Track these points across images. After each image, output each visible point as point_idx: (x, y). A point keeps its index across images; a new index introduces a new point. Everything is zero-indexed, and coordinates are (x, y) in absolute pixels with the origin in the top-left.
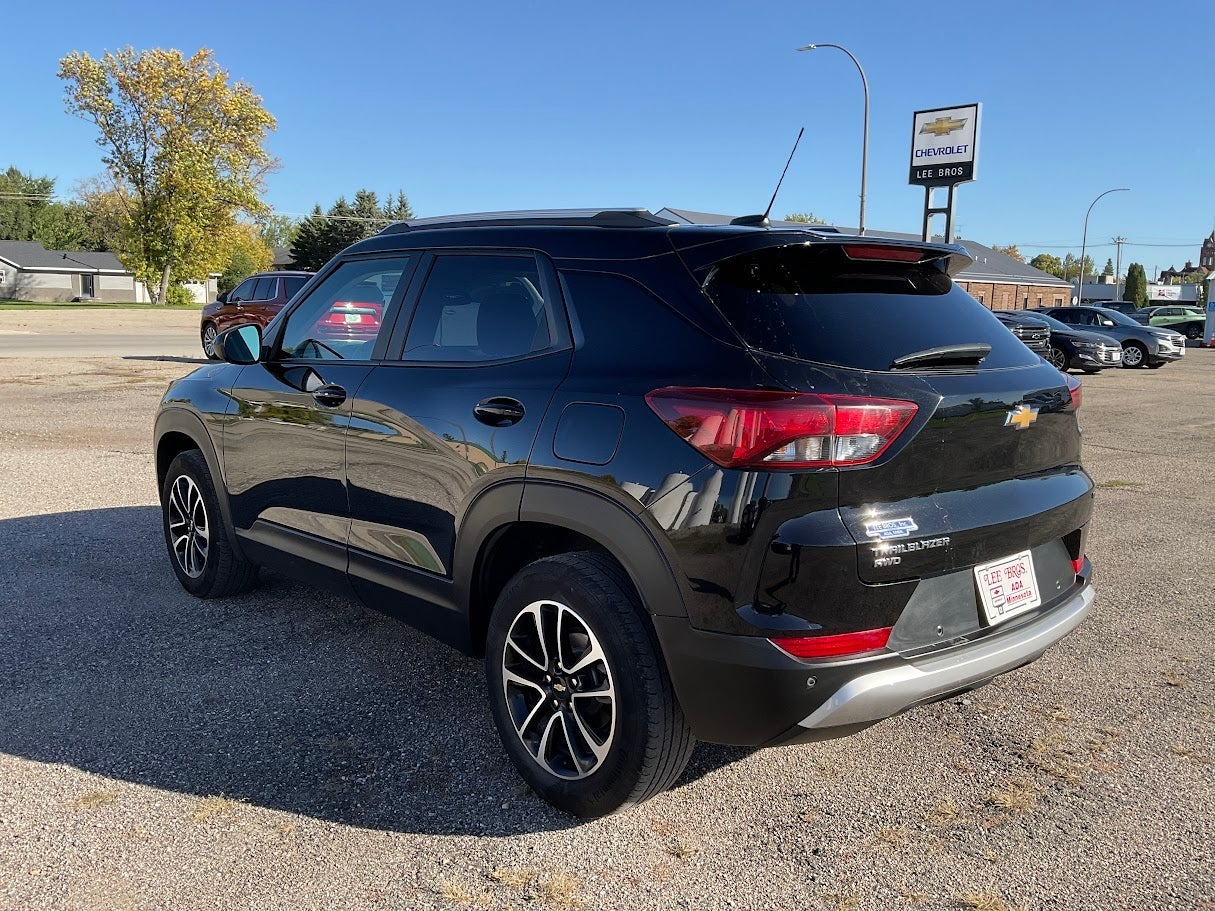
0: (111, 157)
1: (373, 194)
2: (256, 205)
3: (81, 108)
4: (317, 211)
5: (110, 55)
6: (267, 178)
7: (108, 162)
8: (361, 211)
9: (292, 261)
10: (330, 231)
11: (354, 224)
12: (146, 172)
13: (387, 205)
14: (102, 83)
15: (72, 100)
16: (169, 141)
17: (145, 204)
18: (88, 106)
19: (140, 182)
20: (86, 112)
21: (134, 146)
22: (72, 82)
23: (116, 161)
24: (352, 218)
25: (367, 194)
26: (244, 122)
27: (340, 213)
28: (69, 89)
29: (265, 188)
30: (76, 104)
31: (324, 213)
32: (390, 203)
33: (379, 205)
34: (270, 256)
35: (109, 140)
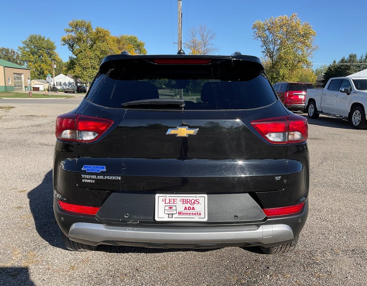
0: (264, 50)
1: (355, 55)
2: (306, 61)
3: (258, 37)
4: (334, 62)
5: (266, 20)
6: (313, 53)
7: (263, 52)
8: (350, 61)
9: (323, 79)
10: (338, 69)
11: (347, 66)
12: (274, 54)
13: (360, 58)
14: (264, 29)
15: (255, 35)
16: (281, 44)
17: (273, 64)
18: (259, 36)
19: (271, 57)
20: (259, 38)
21: (271, 47)
22: (256, 30)
23: (266, 51)
24: (346, 64)
25: (353, 55)
26: (305, 35)
27: (343, 62)
28: (255, 32)
29: (312, 56)
30: (256, 36)
31: (337, 62)
32: (362, 57)
33: (357, 59)
34: (316, 78)
35: (264, 46)
